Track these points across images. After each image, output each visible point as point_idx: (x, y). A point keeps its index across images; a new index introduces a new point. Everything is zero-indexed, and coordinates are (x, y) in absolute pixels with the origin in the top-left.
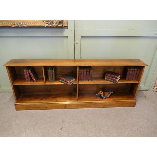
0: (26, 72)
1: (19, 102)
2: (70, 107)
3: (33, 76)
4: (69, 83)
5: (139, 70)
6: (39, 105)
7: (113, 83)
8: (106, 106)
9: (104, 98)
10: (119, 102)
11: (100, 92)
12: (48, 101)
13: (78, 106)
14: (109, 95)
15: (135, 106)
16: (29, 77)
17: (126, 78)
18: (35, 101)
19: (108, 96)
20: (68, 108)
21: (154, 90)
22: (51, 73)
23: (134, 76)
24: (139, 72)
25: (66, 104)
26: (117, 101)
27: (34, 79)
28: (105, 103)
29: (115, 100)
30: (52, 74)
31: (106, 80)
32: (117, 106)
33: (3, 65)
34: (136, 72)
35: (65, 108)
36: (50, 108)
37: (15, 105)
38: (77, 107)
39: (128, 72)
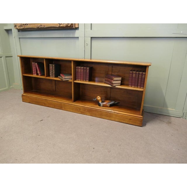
0: (34, 64)
2: (65, 108)
3: (38, 69)
5: (144, 73)
11: (98, 97)
12: (47, 97)
14: (109, 104)
15: (141, 126)
20: (63, 109)
23: (139, 82)
25: (61, 104)
27: (38, 72)
30: (53, 68)
32: (117, 120)
34: (140, 76)
35: (60, 108)
36: (47, 105)
37: (22, 96)
39: (130, 75)
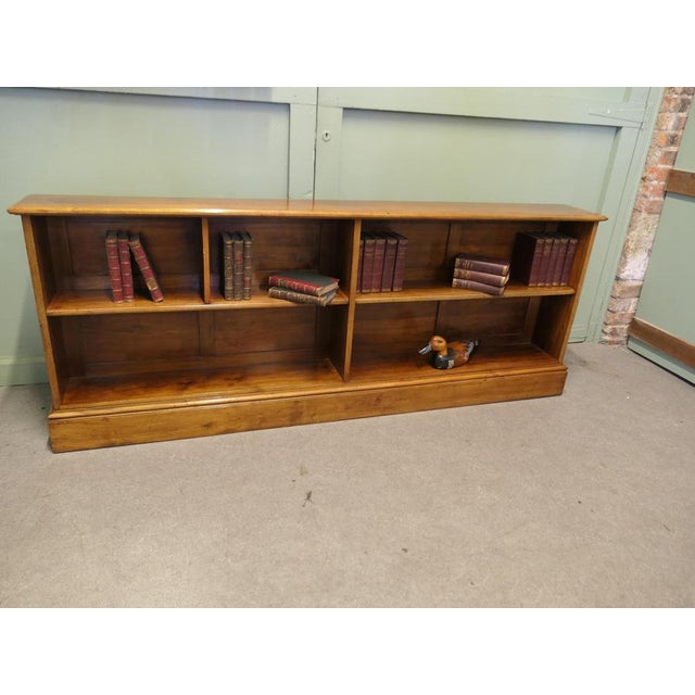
0: (118, 250)
1: (71, 406)
2: (314, 415)
3: (151, 271)
4: (320, 294)
5: (574, 241)
6: (172, 413)
7: (487, 296)
8: (459, 401)
9: (451, 363)
10: (507, 378)
13: (347, 408)
14: (468, 354)
15: (560, 394)
16: (128, 274)
17: (531, 278)
18: (151, 399)
19: (466, 358)
20: (305, 419)
21: (607, 338)
22: (238, 253)
23: (558, 268)
24: (575, 251)
25: (297, 402)
26: (499, 373)
27: (152, 286)
28: (455, 386)
29: (491, 370)
30: (243, 256)
31: (459, 287)
33: (10, 205)
34: (562, 250)
35: (292, 420)
36: (222, 428)
38: (345, 415)
39: (537, 250)
